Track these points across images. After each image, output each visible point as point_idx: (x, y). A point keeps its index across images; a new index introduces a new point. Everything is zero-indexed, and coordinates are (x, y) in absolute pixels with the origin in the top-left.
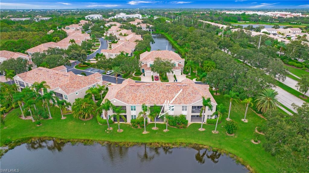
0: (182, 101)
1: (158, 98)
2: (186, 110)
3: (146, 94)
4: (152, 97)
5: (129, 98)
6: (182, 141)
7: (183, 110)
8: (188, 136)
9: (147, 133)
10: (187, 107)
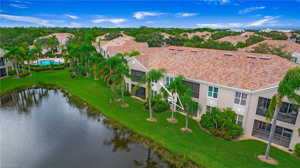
0: (240, 82)
1: (198, 69)
2: (243, 103)
3: (183, 62)
4: (188, 66)
5: (154, 63)
6: (200, 160)
7: (237, 101)
8: (219, 158)
9: (152, 121)
10: (248, 97)
